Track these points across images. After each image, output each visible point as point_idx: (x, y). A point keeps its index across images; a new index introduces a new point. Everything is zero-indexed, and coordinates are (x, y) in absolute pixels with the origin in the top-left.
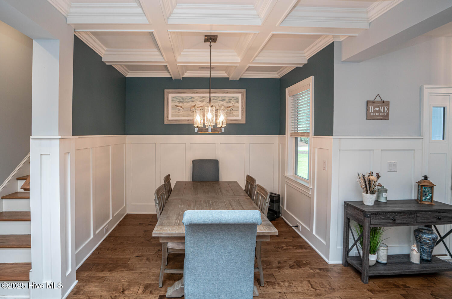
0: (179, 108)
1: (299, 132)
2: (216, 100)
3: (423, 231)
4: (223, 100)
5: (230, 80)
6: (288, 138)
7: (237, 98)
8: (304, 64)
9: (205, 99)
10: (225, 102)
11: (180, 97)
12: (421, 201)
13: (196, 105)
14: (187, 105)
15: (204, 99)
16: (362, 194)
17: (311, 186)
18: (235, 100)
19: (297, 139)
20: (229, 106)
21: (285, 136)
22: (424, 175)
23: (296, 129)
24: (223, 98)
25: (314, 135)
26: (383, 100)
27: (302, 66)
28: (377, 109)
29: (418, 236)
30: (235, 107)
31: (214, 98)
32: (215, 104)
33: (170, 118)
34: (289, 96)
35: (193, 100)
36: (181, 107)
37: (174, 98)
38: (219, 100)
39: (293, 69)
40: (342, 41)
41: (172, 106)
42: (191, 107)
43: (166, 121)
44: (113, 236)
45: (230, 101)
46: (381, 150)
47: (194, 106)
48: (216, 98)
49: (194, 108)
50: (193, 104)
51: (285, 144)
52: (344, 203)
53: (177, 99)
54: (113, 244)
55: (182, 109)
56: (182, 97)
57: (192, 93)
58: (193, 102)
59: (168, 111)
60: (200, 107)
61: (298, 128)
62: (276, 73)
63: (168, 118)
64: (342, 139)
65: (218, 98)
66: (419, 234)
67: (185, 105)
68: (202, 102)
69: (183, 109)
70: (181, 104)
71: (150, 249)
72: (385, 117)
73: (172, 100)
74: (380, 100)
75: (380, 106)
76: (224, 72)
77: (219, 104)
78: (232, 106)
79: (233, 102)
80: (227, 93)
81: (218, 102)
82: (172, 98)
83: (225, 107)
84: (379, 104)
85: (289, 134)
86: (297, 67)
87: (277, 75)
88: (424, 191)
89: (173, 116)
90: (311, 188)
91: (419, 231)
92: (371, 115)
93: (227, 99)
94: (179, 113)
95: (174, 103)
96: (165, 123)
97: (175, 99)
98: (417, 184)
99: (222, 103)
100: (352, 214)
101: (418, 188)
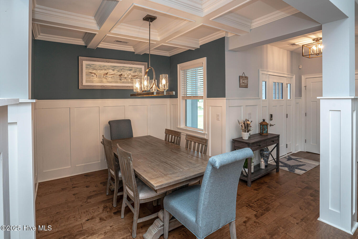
0: (93, 75)
1: (187, 95)
2: (125, 69)
3: (265, 150)
4: (130, 70)
5: (135, 54)
6: (180, 101)
7: (141, 69)
8: (196, 48)
9: (116, 68)
10: (132, 71)
11: (94, 65)
12: (263, 133)
13: (108, 73)
14: (100, 72)
15: (114, 68)
16: (241, 133)
17: (206, 132)
18: (139, 70)
19: (186, 100)
20: (135, 75)
21: (177, 99)
22: (263, 119)
23: (185, 94)
24: (130, 68)
25: (207, 98)
26: (246, 76)
27: (194, 50)
28: (244, 81)
29: (262, 153)
30: (140, 76)
31: (123, 67)
32: (124, 73)
33: (84, 83)
34: (181, 70)
35: (105, 68)
36: (95, 74)
37: (88, 65)
38: (128, 70)
39: (186, 50)
40: (229, 37)
41: (86, 72)
42: (104, 74)
43: (81, 85)
44: (42, 209)
45: (136, 71)
46: (246, 106)
47: (107, 74)
48: (125, 68)
49: (106, 75)
50: (106, 72)
51: (178, 105)
52: (232, 140)
53: (91, 66)
54: (49, 217)
55: (95, 75)
56: (96, 65)
57: (105, 62)
58: (106, 70)
59: (82, 77)
60: (112, 74)
61: (187, 93)
62: (168, 52)
63: (82, 83)
64: (230, 100)
65: (126, 68)
66: (263, 152)
67: (98, 72)
68: (113, 70)
69: (97, 75)
70: (94, 71)
71: (94, 209)
72: (246, 87)
73: (86, 67)
74: (244, 76)
75: (245, 79)
76: (132, 47)
77: (128, 73)
78: (137, 75)
79: (138, 72)
80: (134, 64)
81: (127, 71)
82: (86, 65)
83: (132, 76)
84: (244, 78)
85: (181, 98)
86: (190, 50)
87: (168, 54)
88: (264, 128)
89: (87, 81)
90: (206, 134)
91: (263, 150)
92: (241, 84)
93: (134, 69)
94: (92, 79)
95: (88, 70)
96: (79, 88)
97: (89, 67)
98: (260, 124)
99: (129, 72)
100: (238, 146)
101: (260, 126)
